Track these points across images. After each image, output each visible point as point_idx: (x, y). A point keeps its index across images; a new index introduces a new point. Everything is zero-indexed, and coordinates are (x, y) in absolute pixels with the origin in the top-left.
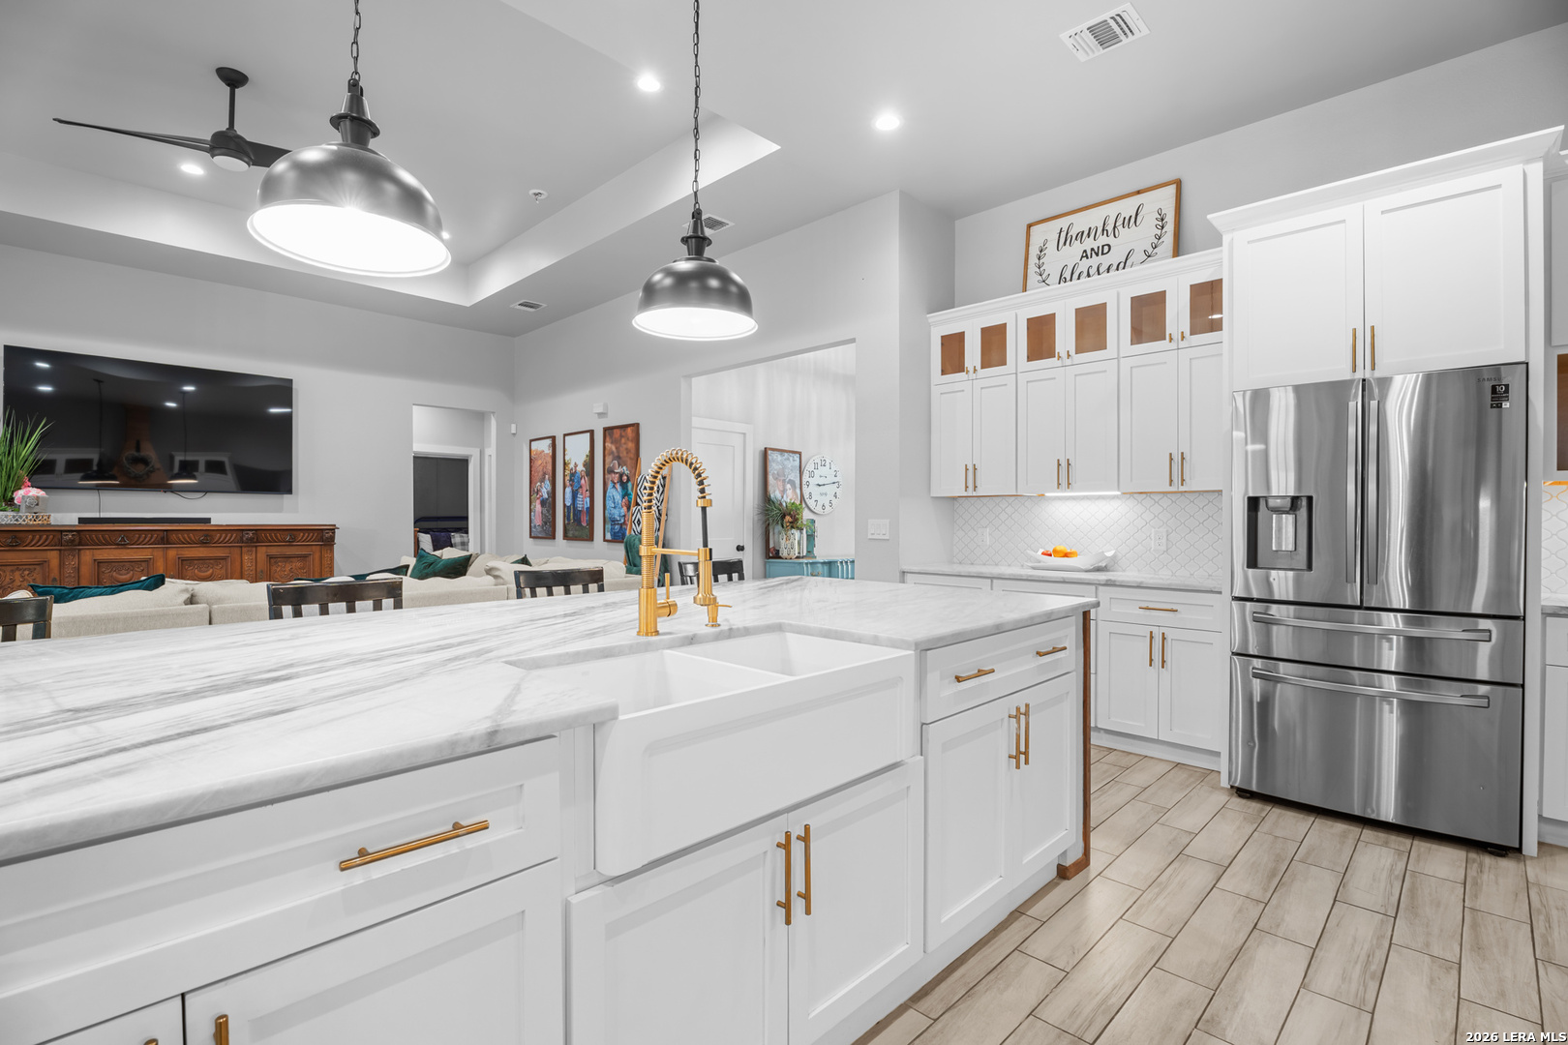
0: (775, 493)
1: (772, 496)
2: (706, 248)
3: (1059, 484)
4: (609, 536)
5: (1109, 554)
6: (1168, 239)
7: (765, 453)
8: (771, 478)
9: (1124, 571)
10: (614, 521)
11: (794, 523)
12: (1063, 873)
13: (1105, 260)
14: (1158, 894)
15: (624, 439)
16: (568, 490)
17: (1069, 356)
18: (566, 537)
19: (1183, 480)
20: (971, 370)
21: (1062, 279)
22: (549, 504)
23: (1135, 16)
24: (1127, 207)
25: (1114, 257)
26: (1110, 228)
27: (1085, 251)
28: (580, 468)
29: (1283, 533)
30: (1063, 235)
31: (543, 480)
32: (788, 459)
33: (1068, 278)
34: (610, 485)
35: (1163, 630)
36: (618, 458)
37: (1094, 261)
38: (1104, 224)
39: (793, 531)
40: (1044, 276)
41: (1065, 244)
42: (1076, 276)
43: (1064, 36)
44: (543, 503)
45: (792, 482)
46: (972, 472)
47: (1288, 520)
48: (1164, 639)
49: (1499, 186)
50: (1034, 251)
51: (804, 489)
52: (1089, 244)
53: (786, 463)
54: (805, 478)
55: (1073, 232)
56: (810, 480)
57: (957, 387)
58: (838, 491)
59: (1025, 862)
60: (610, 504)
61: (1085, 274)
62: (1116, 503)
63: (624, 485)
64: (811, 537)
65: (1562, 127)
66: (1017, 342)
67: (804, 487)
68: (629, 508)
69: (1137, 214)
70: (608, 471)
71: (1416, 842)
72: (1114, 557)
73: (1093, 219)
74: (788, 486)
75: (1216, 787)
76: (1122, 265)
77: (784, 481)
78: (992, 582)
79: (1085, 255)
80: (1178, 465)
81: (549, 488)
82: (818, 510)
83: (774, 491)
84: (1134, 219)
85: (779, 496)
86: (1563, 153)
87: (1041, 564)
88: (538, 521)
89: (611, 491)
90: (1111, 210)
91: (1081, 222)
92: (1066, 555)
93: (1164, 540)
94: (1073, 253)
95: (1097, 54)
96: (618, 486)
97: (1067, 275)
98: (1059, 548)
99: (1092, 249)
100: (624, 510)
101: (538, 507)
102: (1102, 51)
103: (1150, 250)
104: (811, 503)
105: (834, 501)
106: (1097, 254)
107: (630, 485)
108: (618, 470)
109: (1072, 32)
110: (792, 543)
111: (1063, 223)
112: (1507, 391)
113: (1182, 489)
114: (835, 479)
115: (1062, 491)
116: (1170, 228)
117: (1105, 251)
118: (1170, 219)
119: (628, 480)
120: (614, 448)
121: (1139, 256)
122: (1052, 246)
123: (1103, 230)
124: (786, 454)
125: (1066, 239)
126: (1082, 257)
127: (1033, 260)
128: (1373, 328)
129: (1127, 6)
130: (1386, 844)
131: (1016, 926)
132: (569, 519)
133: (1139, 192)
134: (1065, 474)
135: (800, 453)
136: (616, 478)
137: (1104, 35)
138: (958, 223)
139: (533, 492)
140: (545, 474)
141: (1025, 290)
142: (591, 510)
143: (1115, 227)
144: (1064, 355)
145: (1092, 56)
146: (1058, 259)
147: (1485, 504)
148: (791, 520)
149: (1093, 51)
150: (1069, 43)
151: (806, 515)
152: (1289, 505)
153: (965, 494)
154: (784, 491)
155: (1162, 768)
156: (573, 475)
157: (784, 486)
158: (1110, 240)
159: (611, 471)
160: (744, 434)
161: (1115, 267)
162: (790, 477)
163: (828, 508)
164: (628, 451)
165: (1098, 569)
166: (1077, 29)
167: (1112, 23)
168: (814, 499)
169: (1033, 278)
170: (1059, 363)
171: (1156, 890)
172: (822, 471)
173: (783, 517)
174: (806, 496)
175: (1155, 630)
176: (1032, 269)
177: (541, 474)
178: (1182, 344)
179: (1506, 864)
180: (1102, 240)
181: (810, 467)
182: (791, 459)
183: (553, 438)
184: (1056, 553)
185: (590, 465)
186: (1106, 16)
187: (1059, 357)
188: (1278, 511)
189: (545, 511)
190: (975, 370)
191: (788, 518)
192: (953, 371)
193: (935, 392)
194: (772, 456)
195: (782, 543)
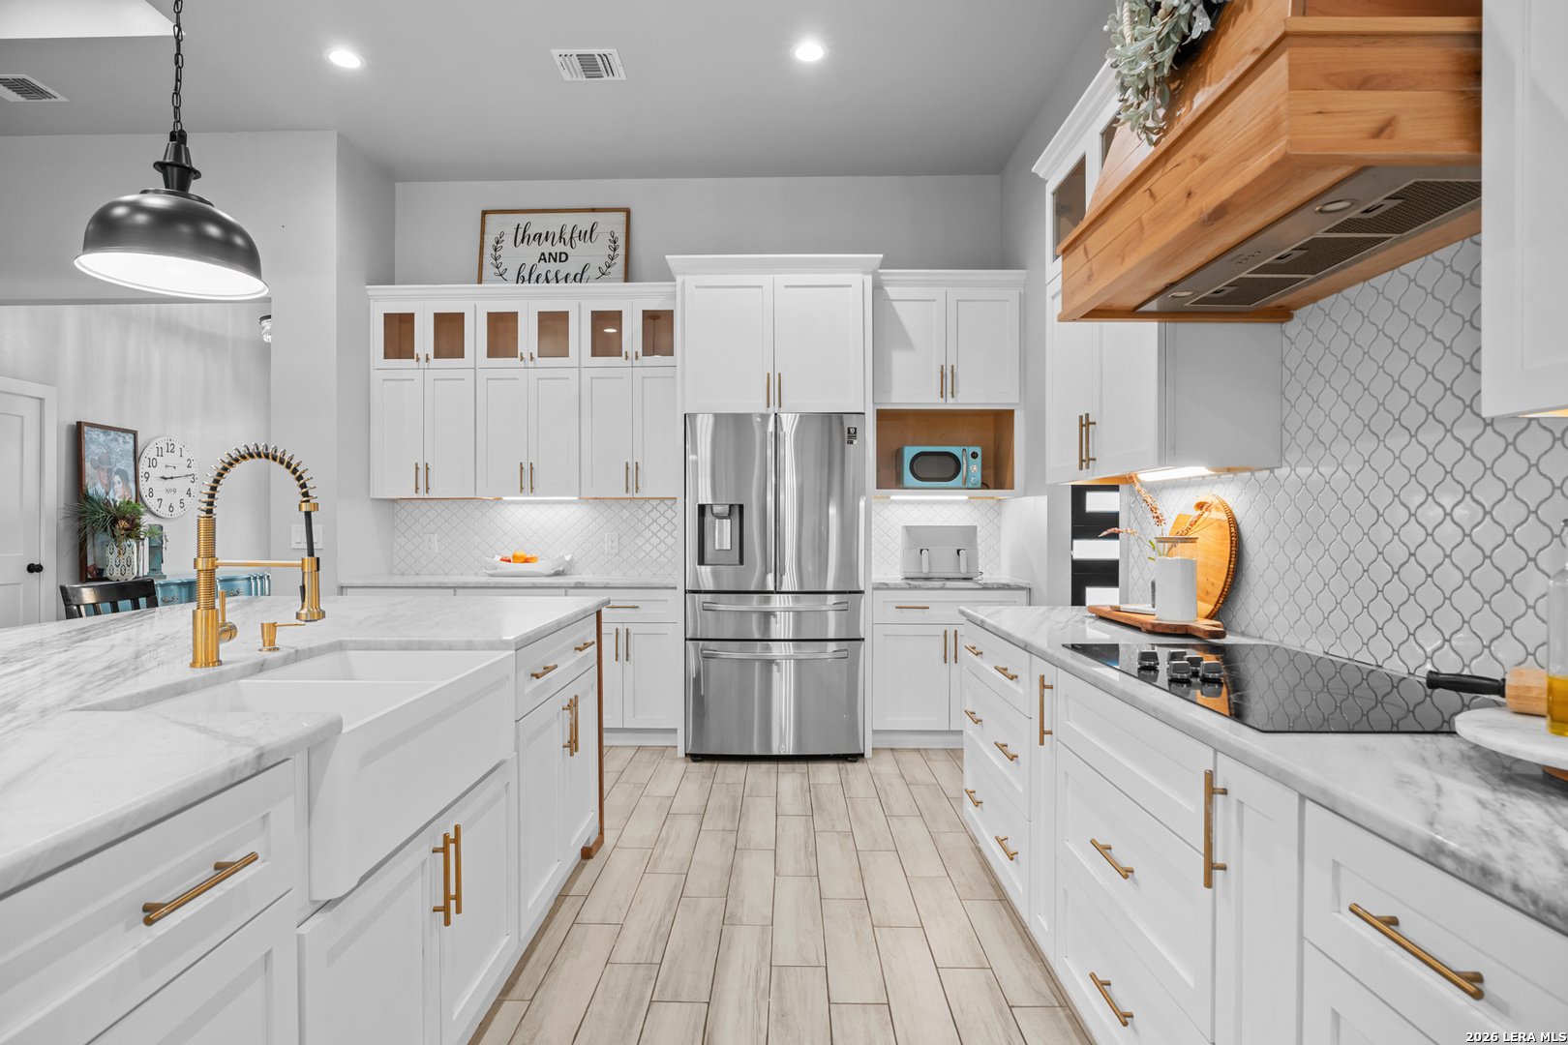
0: (95, 486)
1: (90, 491)
2: (193, 182)
3: (522, 488)
5: (568, 558)
6: (620, 261)
7: (77, 432)
8: (88, 467)
9: (580, 574)
11: (133, 531)
12: (587, 854)
13: (564, 268)
14: (664, 848)
17: (532, 358)
19: (637, 488)
20: (422, 358)
21: (520, 278)
23: (618, 62)
24: (584, 222)
25: (572, 267)
26: (567, 237)
27: (543, 254)
29: (722, 534)
30: (521, 231)
32: (116, 440)
33: (527, 278)
35: (626, 626)
37: (553, 266)
38: (562, 232)
39: (130, 541)
40: (501, 270)
41: (522, 241)
42: (534, 277)
43: (555, 52)
45: (123, 474)
46: (423, 473)
47: (727, 523)
48: (628, 634)
49: (850, 286)
50: (490, 242)
51: (141, 483)
52: (547, 248)
53: (113, 445)
54: (143, 467)
55: (531, 231)
56: (151, 470)
57: (405, 374)
58: (193, 487)
59: (573, 843)
61: (543, 277)
62: (572, 508)
64: (156, 551)
65: (881, 256)
66: (476, 335)
67: (142, 481)
69: (592, 231)
71: (810, 765)
72: (571, 560)
73: (551, 223)
74: (117, 478)
75: (674, 759)
76: (578, 277)
77: (110, 471)
78: (455, 591)
79: (543, 258)
80: (633, 473)
82: (163, 511)
83: (95, 484)
84: (589, 235)
85: (101, 491)
86: (880, 271)
87: (499, 571)
90: (569, 220)
91: (539, 224)
92: (527, 561)
93: (616, 543)
94: (530, 253)
95: (580, 79)
97: (526, 275)
98: (519, 553)
99: (550, 254)
102: (584, 79)
103: (604, 268)
104: (152, 503)
105: (187, 500)
106: (555, 260)
109: (564, 52)
110: (127, 558)
111: (522, 219)
112: (855, 433)
113: (636, 495)
114: (189, 471)
115: (525, 496)
116: (621, 251)
117: (563, 258)
118: (621, 242)
121: (592, 272)
122: (508, 240)
123: (561, 237)
124: (112, 433)
125: (523, 237)
126: (540, 259)
127: (489, 251)
128: (780, 374)
129: (613, 51)
130: (794, 771)
131: (565, 907)
133: (593, 210)
134: (527, 479)
135: (135, 433)
137: (590, 66)
138: (398, 186)
141: (480, 281)
143: (571, 238)
144: (527, 356)
145: (575, 79)
146: (517, 256)
147: (833, 511)
148: (127, 526)
149: (577, 76)
150: (558, 60)
151: (147, 520)
152: (728, 512)
153: (416, 496)
154: (109, 485)
155: (631, 752)
157: (110, 478)
158: (567, 249)
160: (41, 400)
161: (572, 277)
162: (119, 466)
163: (177, 509)
165: (557, 574)
166: (569, 52)
167: (598, 59)
168: (155, 498)
169: (489, 270)
170: (522, 364)
171: (662, 845)
172: (168, 458)
173: (115, 521)
174: (144, 493)
175: (620, 626)
176: (488, 260)
178: (636, 363)
179: (857, 766)
180: (559, 248)
181: (150, 453)
182: (121, 440)
184: (516, 558)
186: (595, 51)
187: (522, 358)
188: (720, 517)
190: (427, 359)
191: (123, 524)
192: (399, 356)
193: (376, 377)
194: (89, 434)
195: (112, 559)
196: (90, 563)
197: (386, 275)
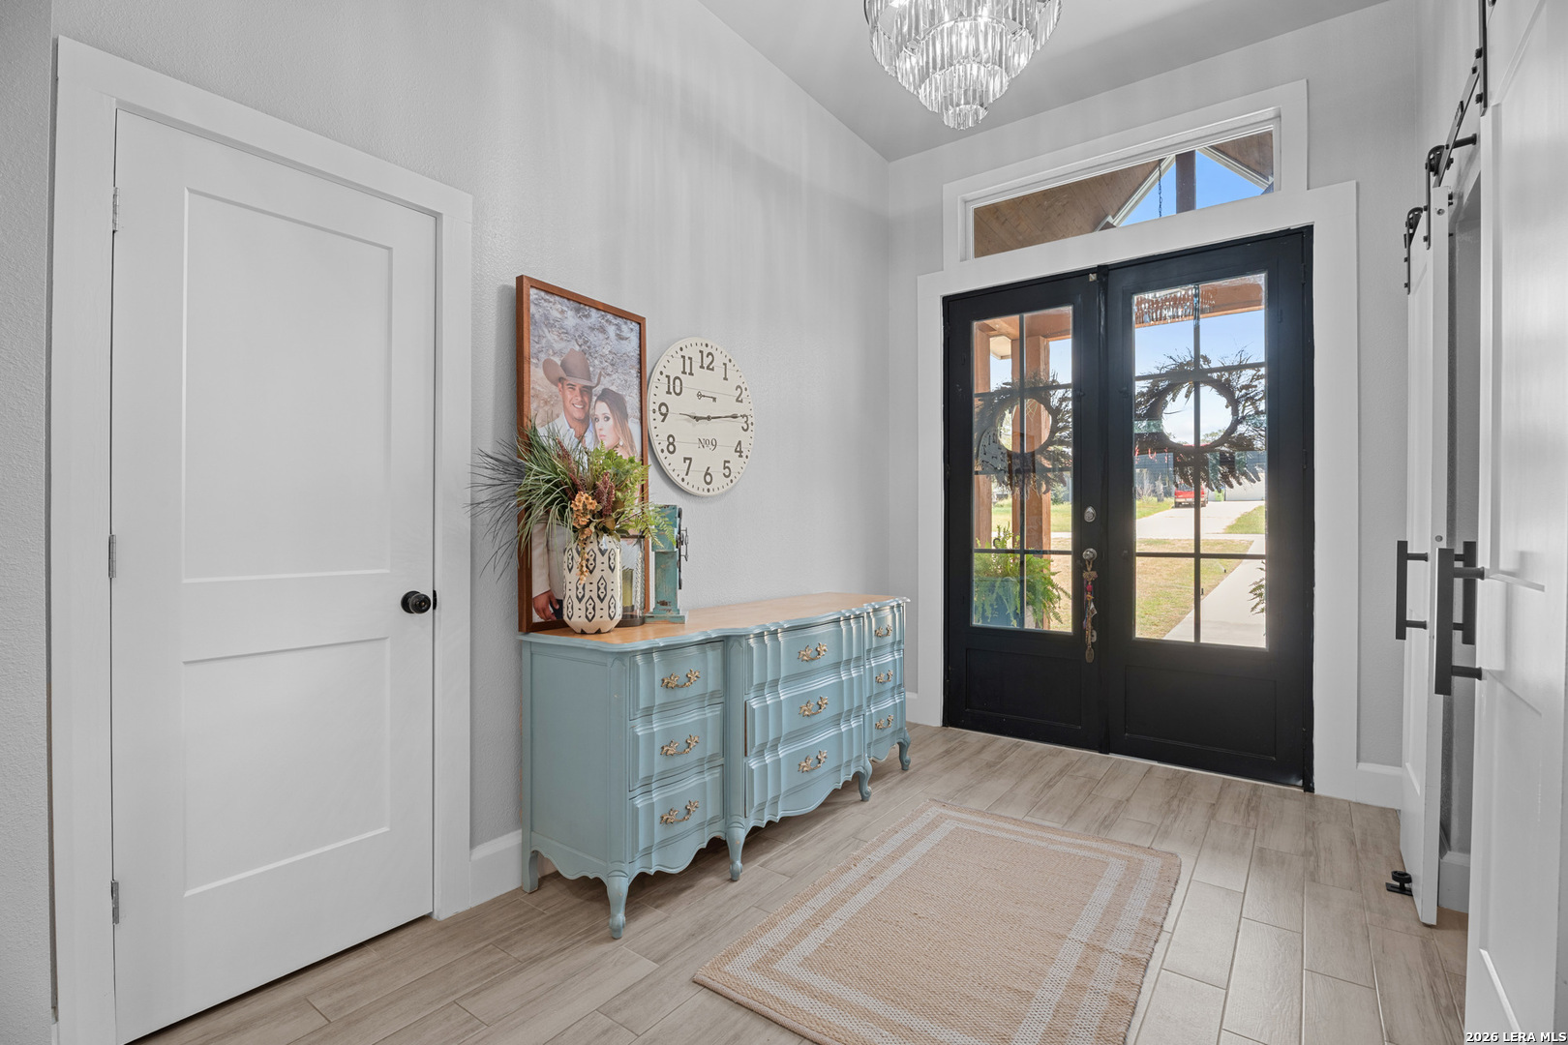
0: (555, 425)
1: (542, 431)
7: (518, 297)
8: (537, 378)
11: (607, 518)
32: (603, 330)
39: (606, 541)
45: (614, 400)
51: (651, 424)
53: (595, 338)
54: (657, 393)
56: (670, 400)
64: (669, 561)
67: (653, 420)
74: (601, 409)
77: (586, 391)
82: (694, 482)
83: (550, 418)
85: (568, 436)
104: (674, 464)
105: (736, 464)
110: (603, 577)
114: (739, 409)
124: (594, 313)
135: (639, 323)
148: (593, 505)
151: (656, 497)
154: (586, 421)
157: (586, 407)
160: (439, 217)
162: (606, 383)
163: (719, 480)
168: (680, 454)
172: (701, 380)
173: (573, 493)
174: (659, 444)
181: (670, 367)
182: (611, 330)
191: (583, 499)
194: (542, 307)
195: (571, 581)
196: (539, 588)
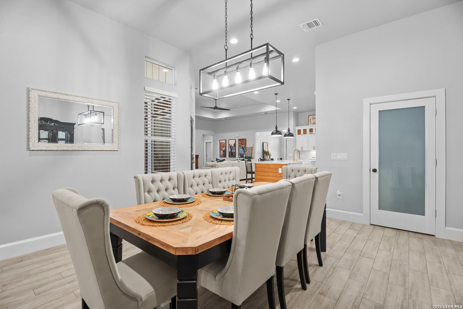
1: (264, 150)
4: (240, 156)
7: (263, 143)
8: (264, 147)
10: (241, 154)
15: (243, 141)
16: (230, 149)
17: (315, 134)
18: (229, 157)
22: (225, 151)
28: (233, 145)
31: (223, 147)
34: (240, 148)
36: (242, 144)
40: (311, 123)
44: (223, 151)
46: (302, 148)
51: (268, 149)
54: (268, 147)
55: (315, 118)
57: (300, 136)
58: (272, 149)
60: (240, 151)
63: (243, 148)
64: (270, 157)
66: (308, 131)
68: (244, 152)
70: (239, 146)
81: (225, 148)
87: (311, 159)
88: (222, 154)
89: (240, 149)
96: (242, 148)
97: (314, 123)
100: (243, 152)
101: (222, 152)
107: (244, 148)
108: (242, 146)
110: (267, 157)
114: (272, 147)
115: (314, 150)
119: (244, 147)
120: (241, 142)
122: (312, 119)
127: (309, 120)
132: (230, 154)
135: (267, 143)
136: (241, 147)
138: (299, 114)
139: (221, 149)
140: (224, 146)
141: (308, 125)
142: (235, 152)
153: (301, 150)
154: (266, 149)
156: (231, 147)
159: (240, 146)
162: (266, 147)
164: (244, 143)
169: (309, 123)
170: (313, 135)
172: (270, 146)
177: (223, 146)
183: (226, 140)
184: (313, 158)
185: (235, 145)
189: (224, 152)
190: (302, 135)
191: (267, 153)
192: (299, 134)
193: (297, 137)
194: (264, 143)
196: (264, 158)
197: (297, 125)
